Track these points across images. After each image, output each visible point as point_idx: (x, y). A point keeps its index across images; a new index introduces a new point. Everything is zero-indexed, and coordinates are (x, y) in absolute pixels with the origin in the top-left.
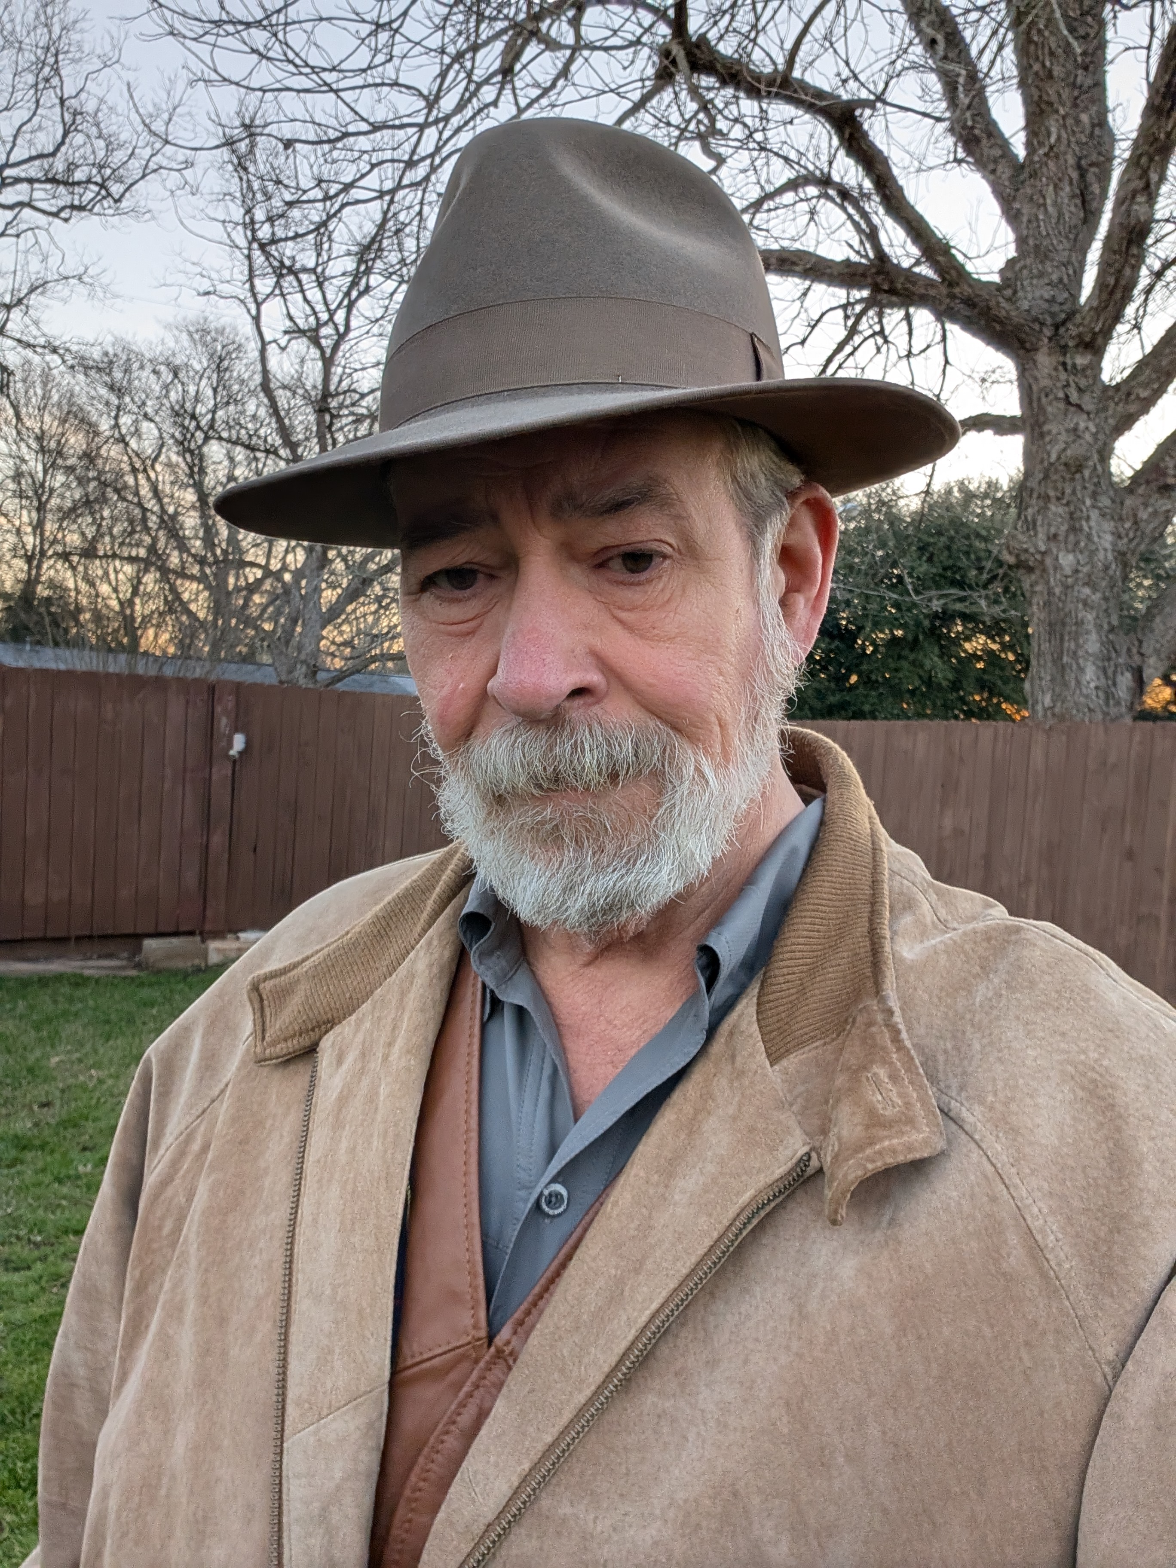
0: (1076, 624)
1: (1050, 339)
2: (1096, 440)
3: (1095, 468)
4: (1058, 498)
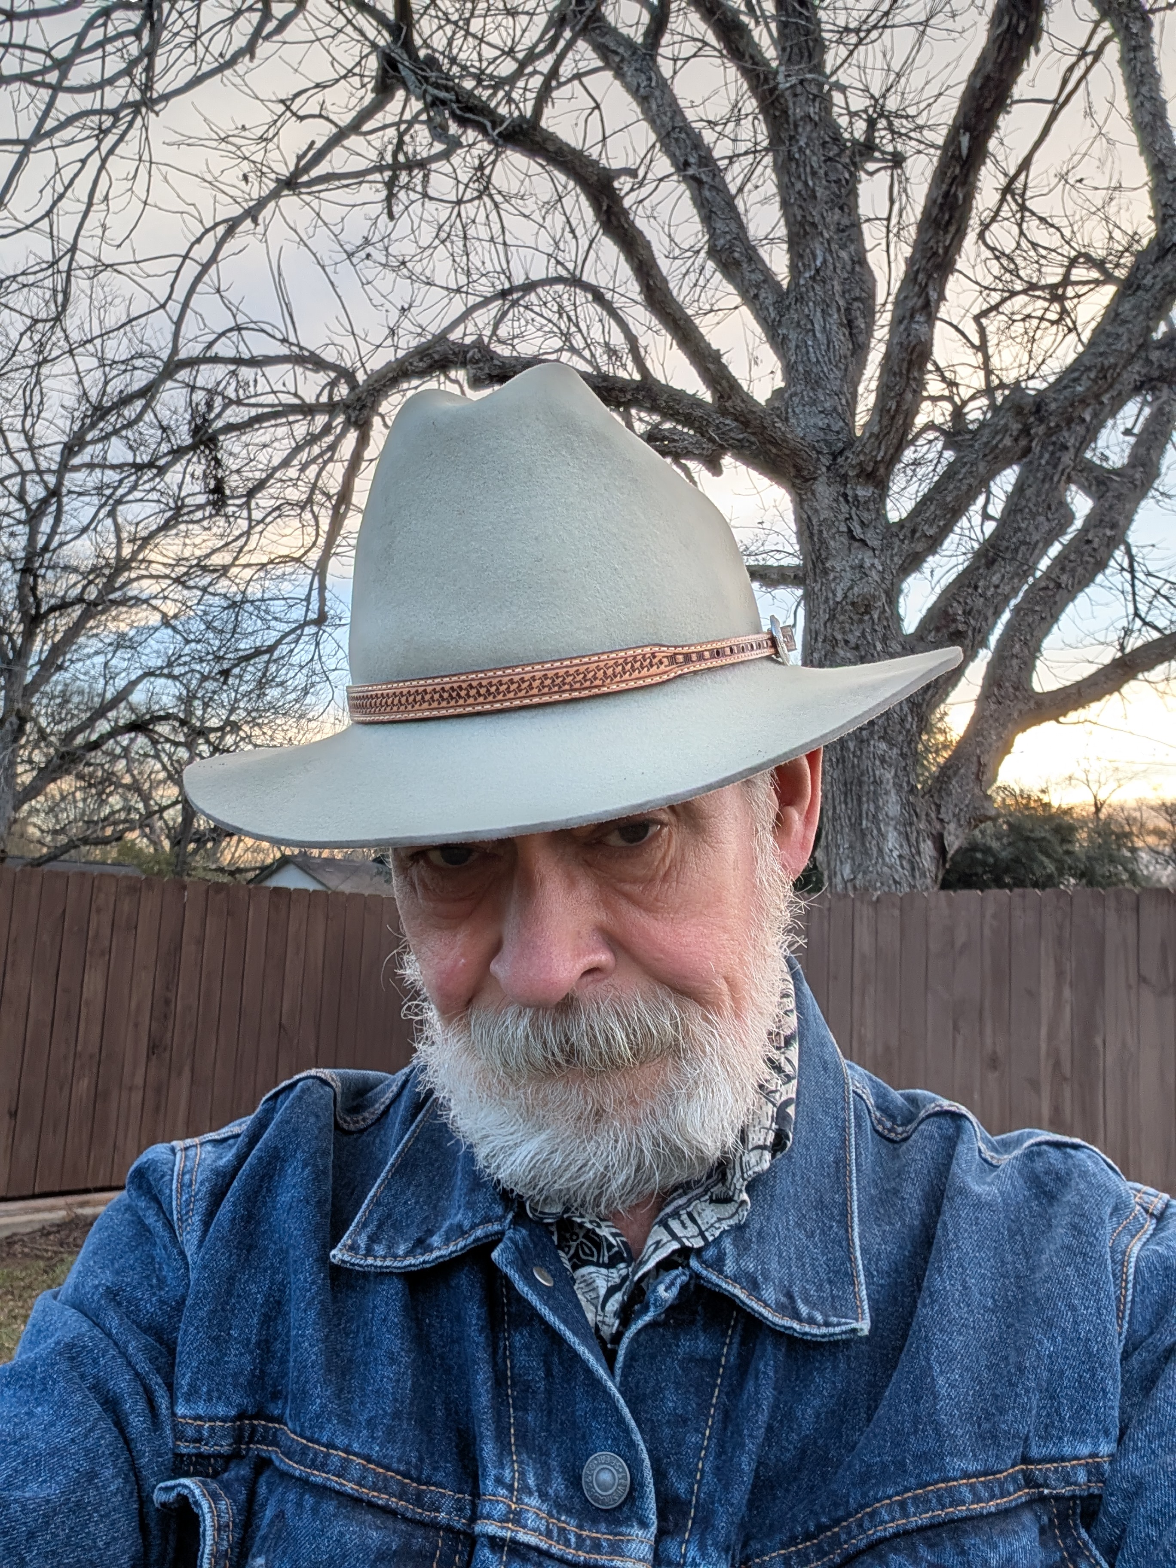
0: (875, 782)
1: (828, 468)
2: (883, 579)
3: (884, 611)
4: (847, 642)
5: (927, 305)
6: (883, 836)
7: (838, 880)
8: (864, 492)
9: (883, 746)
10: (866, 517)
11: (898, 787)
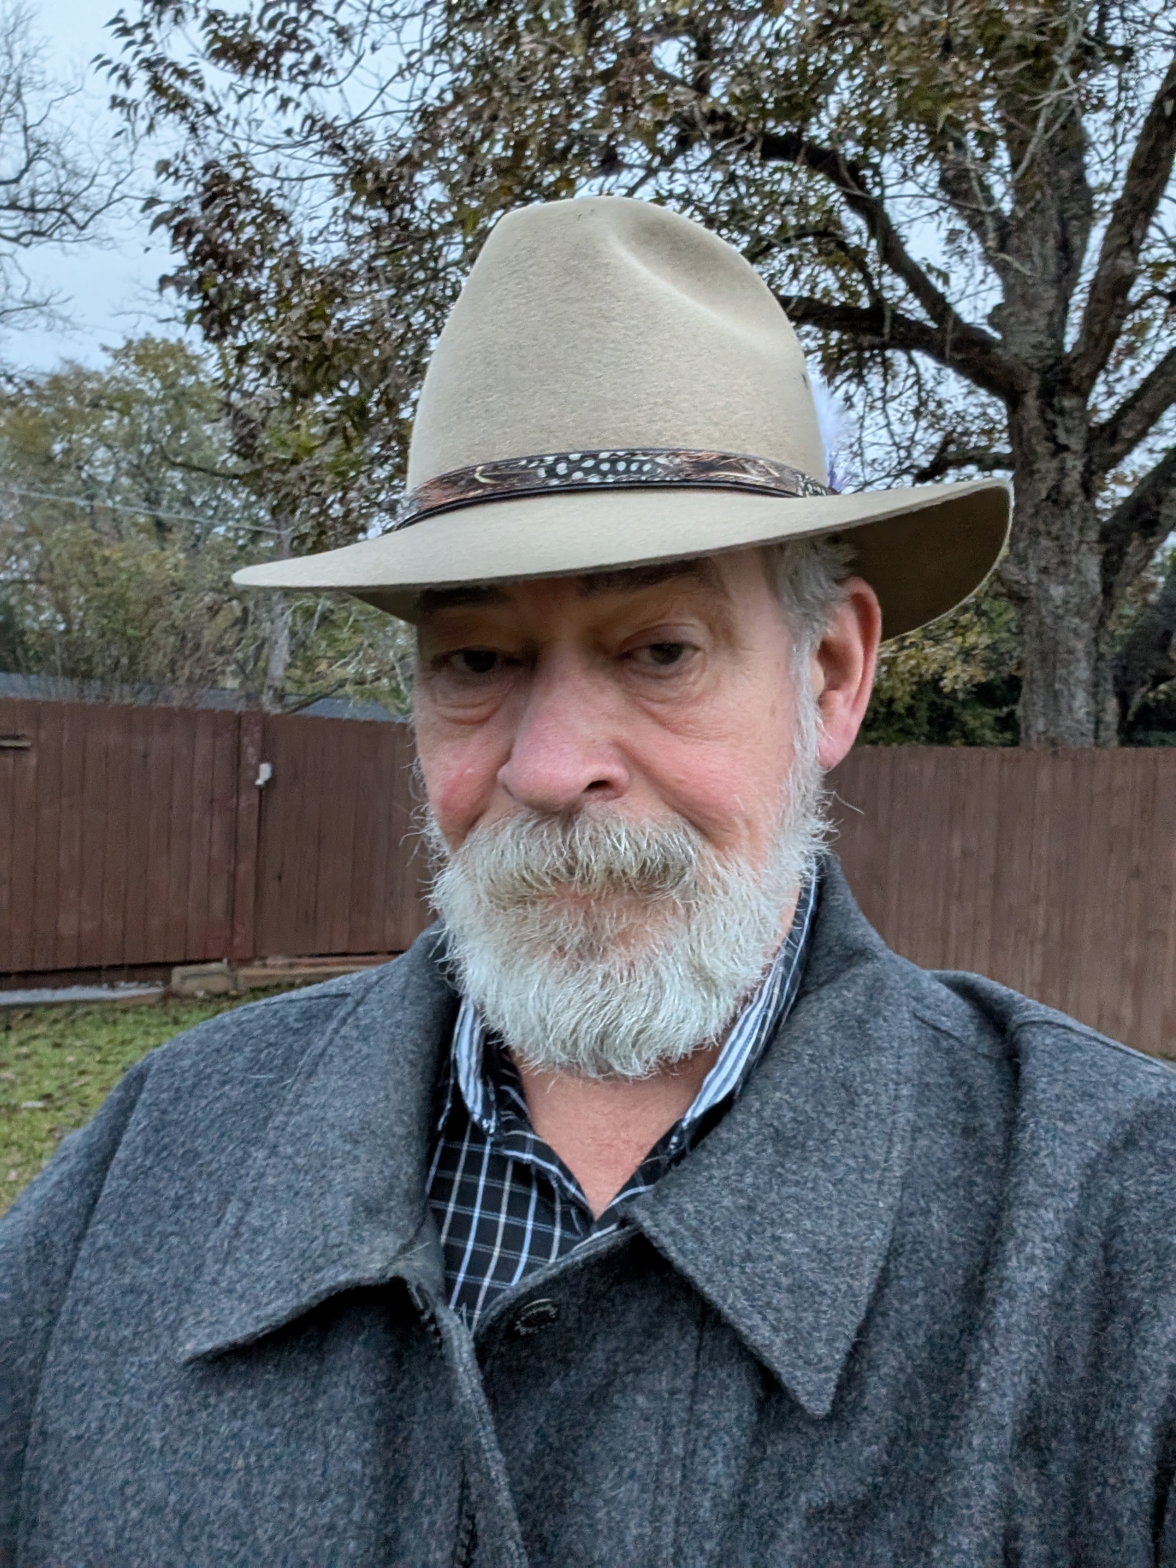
0: (1067, 652)
3: (1083, 506)
4: (1049, 533)
5: (1131, 241)
6: (1072, 696)
7: (1032, 732)
8: (1068, 403)
9: (1076, 620)
10: (1070, 423)
11: (1088, 654)
